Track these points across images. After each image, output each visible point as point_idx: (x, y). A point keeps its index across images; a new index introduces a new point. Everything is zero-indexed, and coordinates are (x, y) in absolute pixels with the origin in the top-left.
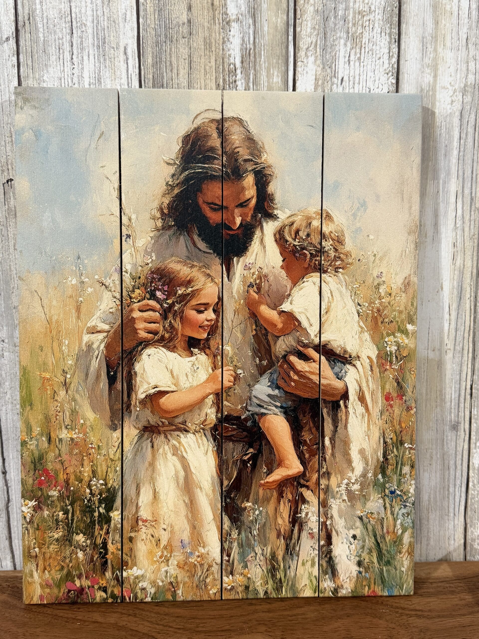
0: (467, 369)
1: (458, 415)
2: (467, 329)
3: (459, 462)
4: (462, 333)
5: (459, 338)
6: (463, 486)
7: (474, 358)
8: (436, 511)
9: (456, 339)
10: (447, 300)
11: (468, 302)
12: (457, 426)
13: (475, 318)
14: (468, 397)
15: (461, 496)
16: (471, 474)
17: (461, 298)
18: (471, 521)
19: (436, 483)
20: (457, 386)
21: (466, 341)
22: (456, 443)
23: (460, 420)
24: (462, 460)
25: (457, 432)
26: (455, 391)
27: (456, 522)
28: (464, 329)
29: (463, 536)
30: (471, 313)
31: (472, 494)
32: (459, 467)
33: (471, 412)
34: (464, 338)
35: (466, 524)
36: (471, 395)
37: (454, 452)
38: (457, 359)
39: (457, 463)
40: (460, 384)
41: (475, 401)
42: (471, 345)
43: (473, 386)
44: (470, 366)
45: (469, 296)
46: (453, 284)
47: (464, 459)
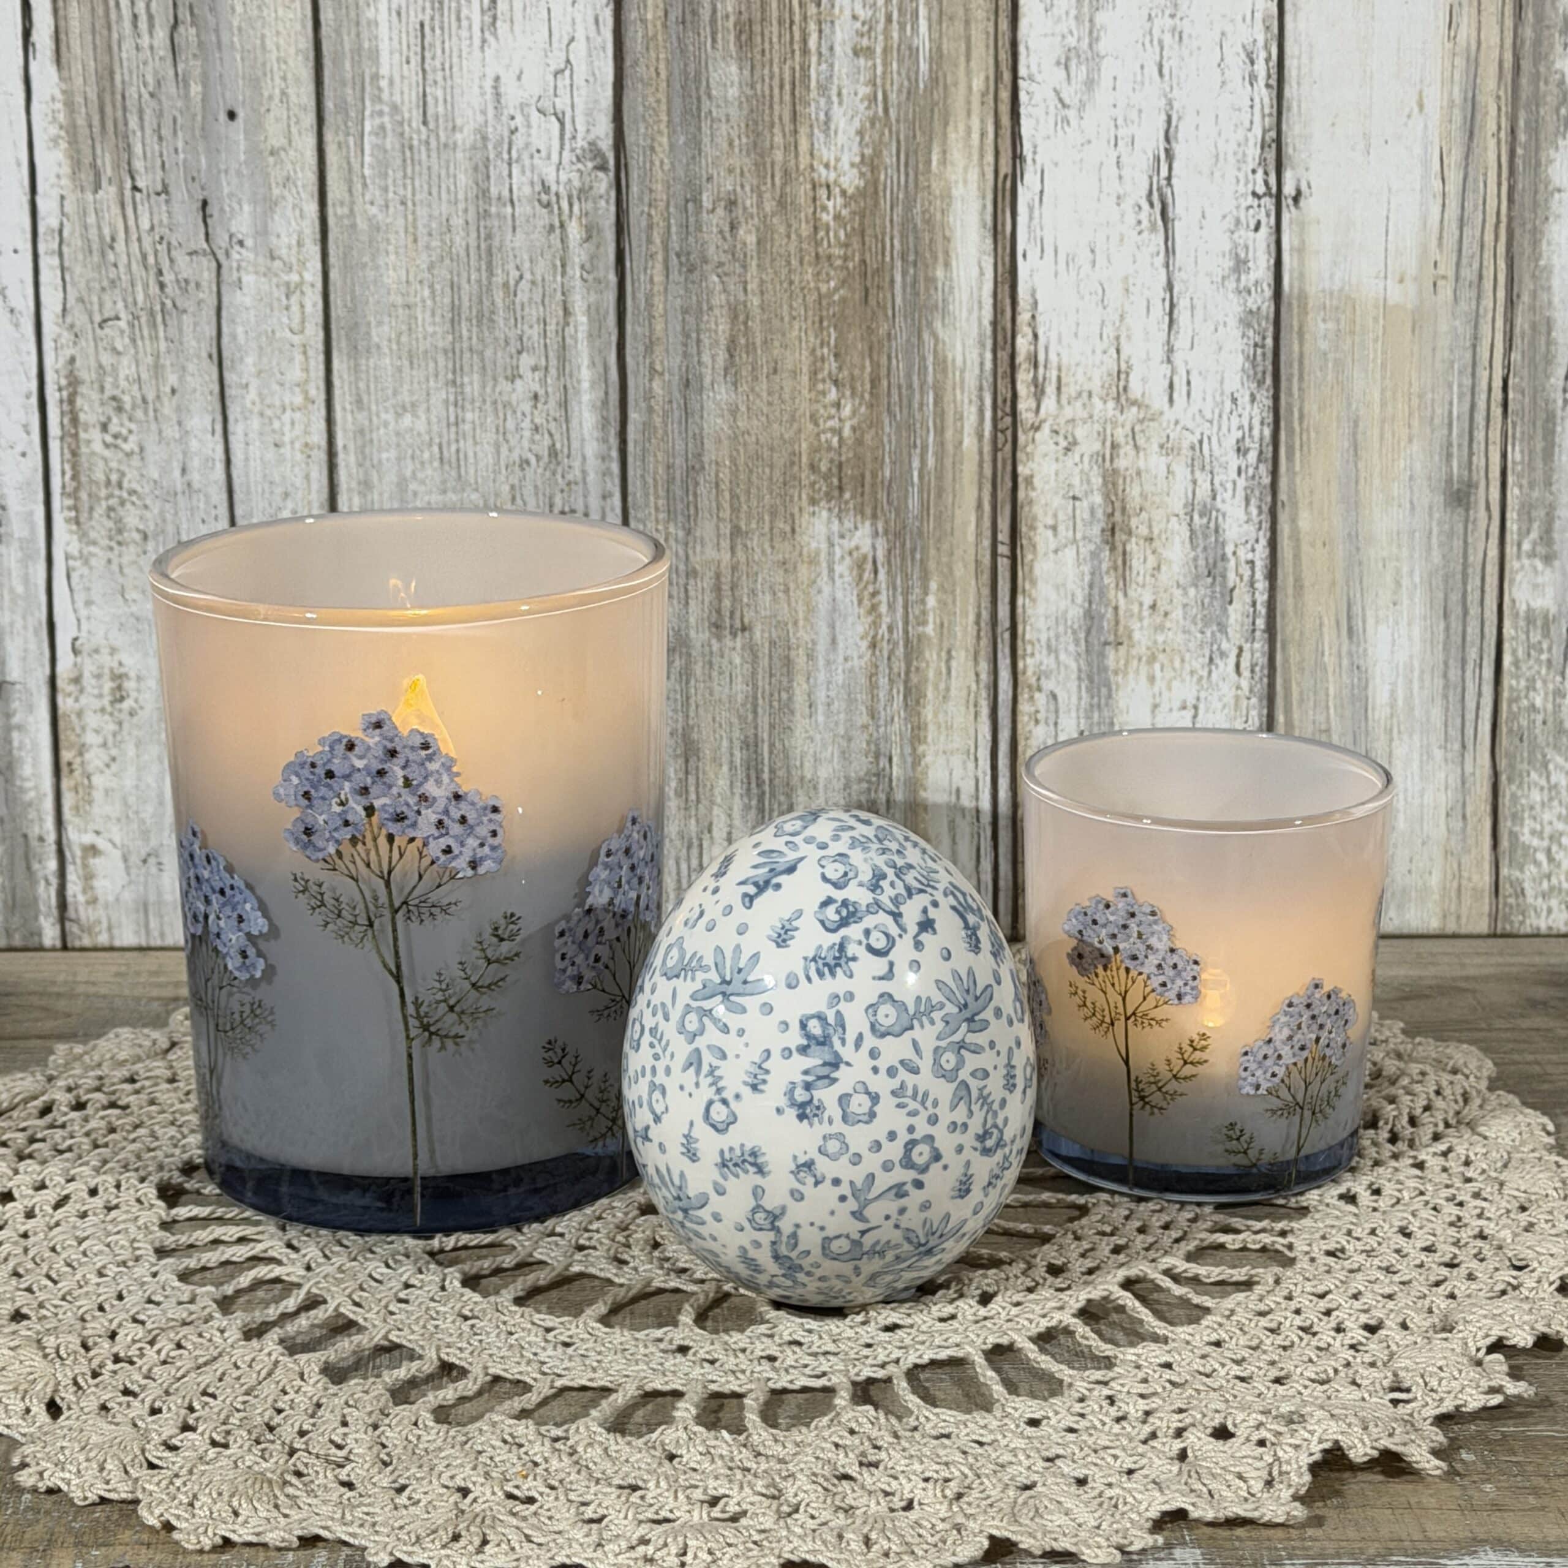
0: (1492, 333)
1: (1470, 463)
2: (1491, 220)
3: (1473, 597)
4: (1478, 234)
5: (1470, 247)
6: (1485, 663)
7: (1511, 303)
8: (1411, 736)
9: (1460, 251)
10: (1437, 141)
11: (1492, 143)
12: (1468, 495)
13: (1511, 190)
14: (1497, 411)
15: (1480, 694)
16: (1508, 630)
17: (1471, 133)
18: (1512, 766)
19: (1411, 657)
20: (1467, 382)
21: (1488, 254)
22: (1465, 542)
23: (1475, 477)
24: (1483, 591)
25: (1467, 510)
26: (1461, 396)
27: (1469, 768)
28: (1484, 221)
29: (1489, 808)
30: (1499, 175)
31: (1511, 688)
32: (1474, 610)
33: (1504, 456)
34: (1482, 246)
35: (1496, 774)
36: (1505, 405)
37: (1459, 568)
38: (1463, 306)
39: (1469, 598)
40: (1473, 375)
41: (1514, 424)
42: (1502, 265)
43: (1511, 382)
44: (1500, 323)
45: (1494, 128)
46: (1451, 93)
47: (1487, 588)
